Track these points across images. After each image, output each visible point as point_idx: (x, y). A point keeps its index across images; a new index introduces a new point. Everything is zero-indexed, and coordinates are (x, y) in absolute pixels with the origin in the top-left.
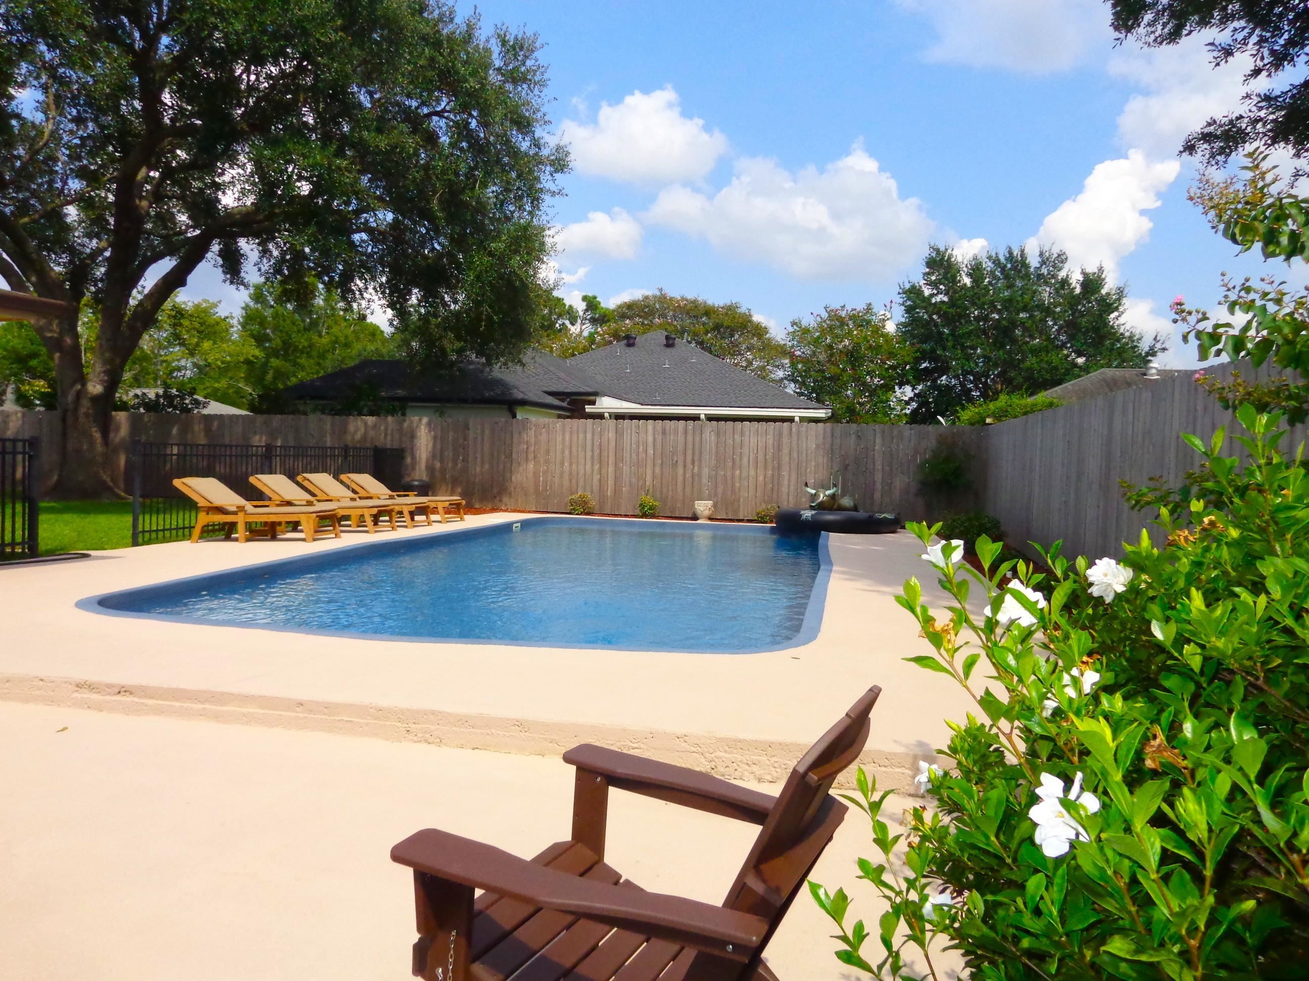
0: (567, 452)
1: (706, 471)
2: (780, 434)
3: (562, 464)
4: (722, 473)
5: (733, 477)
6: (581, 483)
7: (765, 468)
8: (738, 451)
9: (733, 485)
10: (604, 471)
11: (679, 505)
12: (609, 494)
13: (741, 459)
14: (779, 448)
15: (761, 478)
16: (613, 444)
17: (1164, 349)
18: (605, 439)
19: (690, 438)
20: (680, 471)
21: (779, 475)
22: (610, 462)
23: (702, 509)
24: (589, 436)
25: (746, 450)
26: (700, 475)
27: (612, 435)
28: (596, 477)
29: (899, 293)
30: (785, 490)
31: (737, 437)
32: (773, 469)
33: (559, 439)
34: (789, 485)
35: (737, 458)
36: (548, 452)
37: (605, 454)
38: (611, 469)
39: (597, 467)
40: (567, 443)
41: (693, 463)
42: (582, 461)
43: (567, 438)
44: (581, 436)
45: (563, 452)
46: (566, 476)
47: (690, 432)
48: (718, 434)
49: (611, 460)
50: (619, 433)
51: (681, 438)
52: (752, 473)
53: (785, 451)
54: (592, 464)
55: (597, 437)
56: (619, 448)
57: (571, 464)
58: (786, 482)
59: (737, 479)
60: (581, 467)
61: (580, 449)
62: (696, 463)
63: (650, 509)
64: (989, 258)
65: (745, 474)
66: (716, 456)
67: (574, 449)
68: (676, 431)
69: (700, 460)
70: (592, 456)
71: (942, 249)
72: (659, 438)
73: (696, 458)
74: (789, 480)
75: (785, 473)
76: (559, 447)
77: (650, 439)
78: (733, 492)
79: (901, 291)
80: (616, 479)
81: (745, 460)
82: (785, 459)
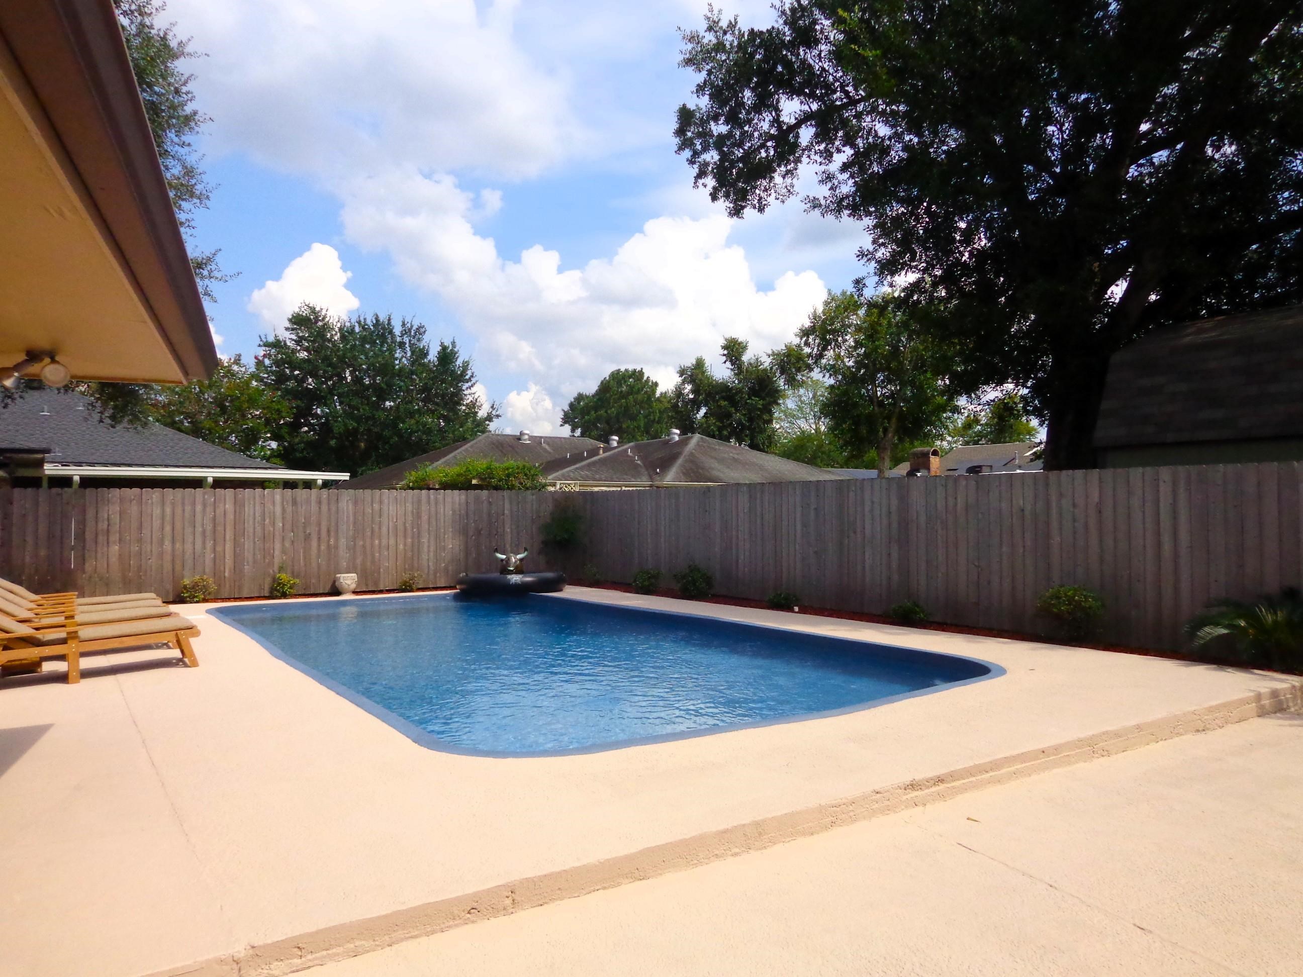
0: (168, 528)
1: (343, 542)
2: (419, 501)
3: (161, 542)
4: (361, 543)
5: (372, 545)
6: (189, 563)
7: (405, 537)
8: (377, 519)
9: (373, 555)
10: (219, 549)
11: (313, 581)
12: (227, 574)
13: (380, 528)
14: (418, 516)
15: (401, 547)
16: (230, 516)
17: (498, 416)
18: (220, 511)
19: (324, 508)
20: (314, 543)
21: (419, 542)
22: (228, 537)
23: (349, 582)
24: (199, 508)
25: (385, 520)
26: (336, 547)
27: (229, 506)
28: (209, 556)
29: (260, 346)
30: (424, 557)
31: (376, 506)
32: (413, 538)
33: (157, 511)
34: (429, 551)
35: (376, 528)
36: (140, 527)
37: (220, 528)
38: (229, 546)
39: (209, 544)
40: (168, 518)
41: (329, 535)
42: (189, 538)
43: (168, 510)
44: (188, 508)
45: (162, 528)
46: (168, 558)
47: (325, 502)
48: (356, 503)
49: (229, 535)
50: (239, 505)
51: (314, 507)
52: (392, 542)
53: (425, 517)
54: (204, 543)
55: (209, 509)
56: (239, 520)
57: (173, 542)
58: (425, 549)
59: (377, 548)
60: (188, 547)
61: (187, 524)
62: (332, 534)
63: (291, 588)
64: (359, 322)
65: (384, 542)
66: (354, 526)
67: (178, 525)
68: (308, 501)
69: (337, 531)
70: (204, 532)
71: (318, 309)
72: (289, 509)
73: (332, 529)
74: (429, 547)
75: (425, 540)
76: (156, 524)
77: (278, 509)
78: (373, 562)
79: (261, 343)
80: (235, 555)
81: (384, 529)
82: (425, 526)
